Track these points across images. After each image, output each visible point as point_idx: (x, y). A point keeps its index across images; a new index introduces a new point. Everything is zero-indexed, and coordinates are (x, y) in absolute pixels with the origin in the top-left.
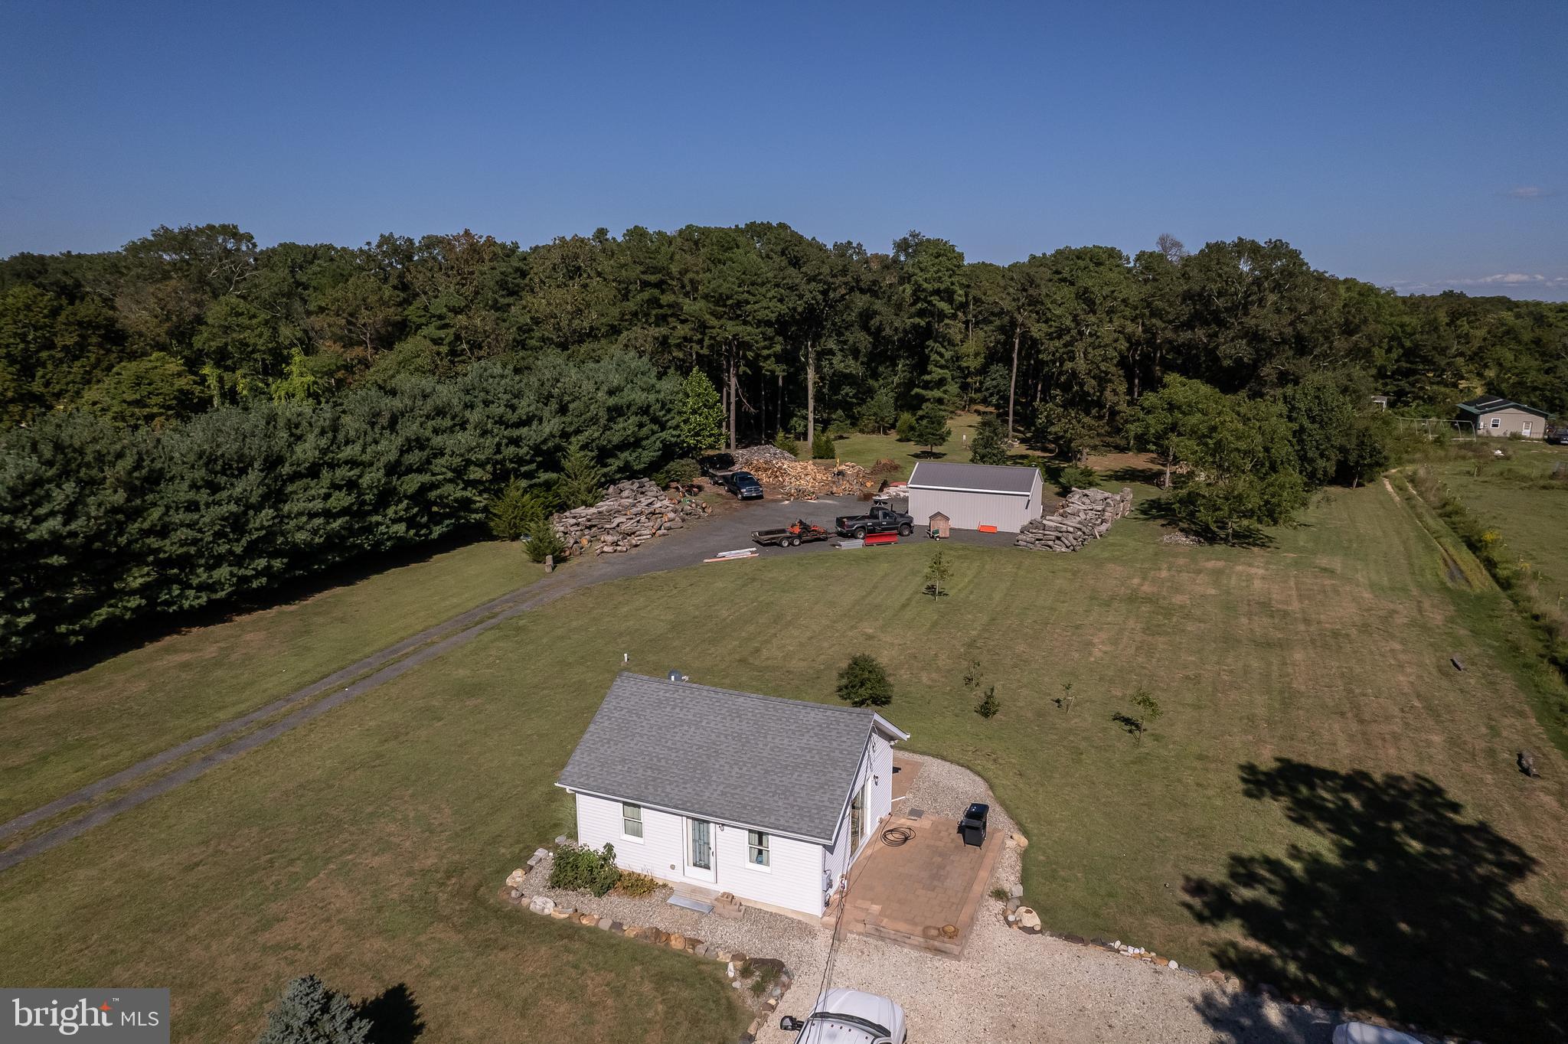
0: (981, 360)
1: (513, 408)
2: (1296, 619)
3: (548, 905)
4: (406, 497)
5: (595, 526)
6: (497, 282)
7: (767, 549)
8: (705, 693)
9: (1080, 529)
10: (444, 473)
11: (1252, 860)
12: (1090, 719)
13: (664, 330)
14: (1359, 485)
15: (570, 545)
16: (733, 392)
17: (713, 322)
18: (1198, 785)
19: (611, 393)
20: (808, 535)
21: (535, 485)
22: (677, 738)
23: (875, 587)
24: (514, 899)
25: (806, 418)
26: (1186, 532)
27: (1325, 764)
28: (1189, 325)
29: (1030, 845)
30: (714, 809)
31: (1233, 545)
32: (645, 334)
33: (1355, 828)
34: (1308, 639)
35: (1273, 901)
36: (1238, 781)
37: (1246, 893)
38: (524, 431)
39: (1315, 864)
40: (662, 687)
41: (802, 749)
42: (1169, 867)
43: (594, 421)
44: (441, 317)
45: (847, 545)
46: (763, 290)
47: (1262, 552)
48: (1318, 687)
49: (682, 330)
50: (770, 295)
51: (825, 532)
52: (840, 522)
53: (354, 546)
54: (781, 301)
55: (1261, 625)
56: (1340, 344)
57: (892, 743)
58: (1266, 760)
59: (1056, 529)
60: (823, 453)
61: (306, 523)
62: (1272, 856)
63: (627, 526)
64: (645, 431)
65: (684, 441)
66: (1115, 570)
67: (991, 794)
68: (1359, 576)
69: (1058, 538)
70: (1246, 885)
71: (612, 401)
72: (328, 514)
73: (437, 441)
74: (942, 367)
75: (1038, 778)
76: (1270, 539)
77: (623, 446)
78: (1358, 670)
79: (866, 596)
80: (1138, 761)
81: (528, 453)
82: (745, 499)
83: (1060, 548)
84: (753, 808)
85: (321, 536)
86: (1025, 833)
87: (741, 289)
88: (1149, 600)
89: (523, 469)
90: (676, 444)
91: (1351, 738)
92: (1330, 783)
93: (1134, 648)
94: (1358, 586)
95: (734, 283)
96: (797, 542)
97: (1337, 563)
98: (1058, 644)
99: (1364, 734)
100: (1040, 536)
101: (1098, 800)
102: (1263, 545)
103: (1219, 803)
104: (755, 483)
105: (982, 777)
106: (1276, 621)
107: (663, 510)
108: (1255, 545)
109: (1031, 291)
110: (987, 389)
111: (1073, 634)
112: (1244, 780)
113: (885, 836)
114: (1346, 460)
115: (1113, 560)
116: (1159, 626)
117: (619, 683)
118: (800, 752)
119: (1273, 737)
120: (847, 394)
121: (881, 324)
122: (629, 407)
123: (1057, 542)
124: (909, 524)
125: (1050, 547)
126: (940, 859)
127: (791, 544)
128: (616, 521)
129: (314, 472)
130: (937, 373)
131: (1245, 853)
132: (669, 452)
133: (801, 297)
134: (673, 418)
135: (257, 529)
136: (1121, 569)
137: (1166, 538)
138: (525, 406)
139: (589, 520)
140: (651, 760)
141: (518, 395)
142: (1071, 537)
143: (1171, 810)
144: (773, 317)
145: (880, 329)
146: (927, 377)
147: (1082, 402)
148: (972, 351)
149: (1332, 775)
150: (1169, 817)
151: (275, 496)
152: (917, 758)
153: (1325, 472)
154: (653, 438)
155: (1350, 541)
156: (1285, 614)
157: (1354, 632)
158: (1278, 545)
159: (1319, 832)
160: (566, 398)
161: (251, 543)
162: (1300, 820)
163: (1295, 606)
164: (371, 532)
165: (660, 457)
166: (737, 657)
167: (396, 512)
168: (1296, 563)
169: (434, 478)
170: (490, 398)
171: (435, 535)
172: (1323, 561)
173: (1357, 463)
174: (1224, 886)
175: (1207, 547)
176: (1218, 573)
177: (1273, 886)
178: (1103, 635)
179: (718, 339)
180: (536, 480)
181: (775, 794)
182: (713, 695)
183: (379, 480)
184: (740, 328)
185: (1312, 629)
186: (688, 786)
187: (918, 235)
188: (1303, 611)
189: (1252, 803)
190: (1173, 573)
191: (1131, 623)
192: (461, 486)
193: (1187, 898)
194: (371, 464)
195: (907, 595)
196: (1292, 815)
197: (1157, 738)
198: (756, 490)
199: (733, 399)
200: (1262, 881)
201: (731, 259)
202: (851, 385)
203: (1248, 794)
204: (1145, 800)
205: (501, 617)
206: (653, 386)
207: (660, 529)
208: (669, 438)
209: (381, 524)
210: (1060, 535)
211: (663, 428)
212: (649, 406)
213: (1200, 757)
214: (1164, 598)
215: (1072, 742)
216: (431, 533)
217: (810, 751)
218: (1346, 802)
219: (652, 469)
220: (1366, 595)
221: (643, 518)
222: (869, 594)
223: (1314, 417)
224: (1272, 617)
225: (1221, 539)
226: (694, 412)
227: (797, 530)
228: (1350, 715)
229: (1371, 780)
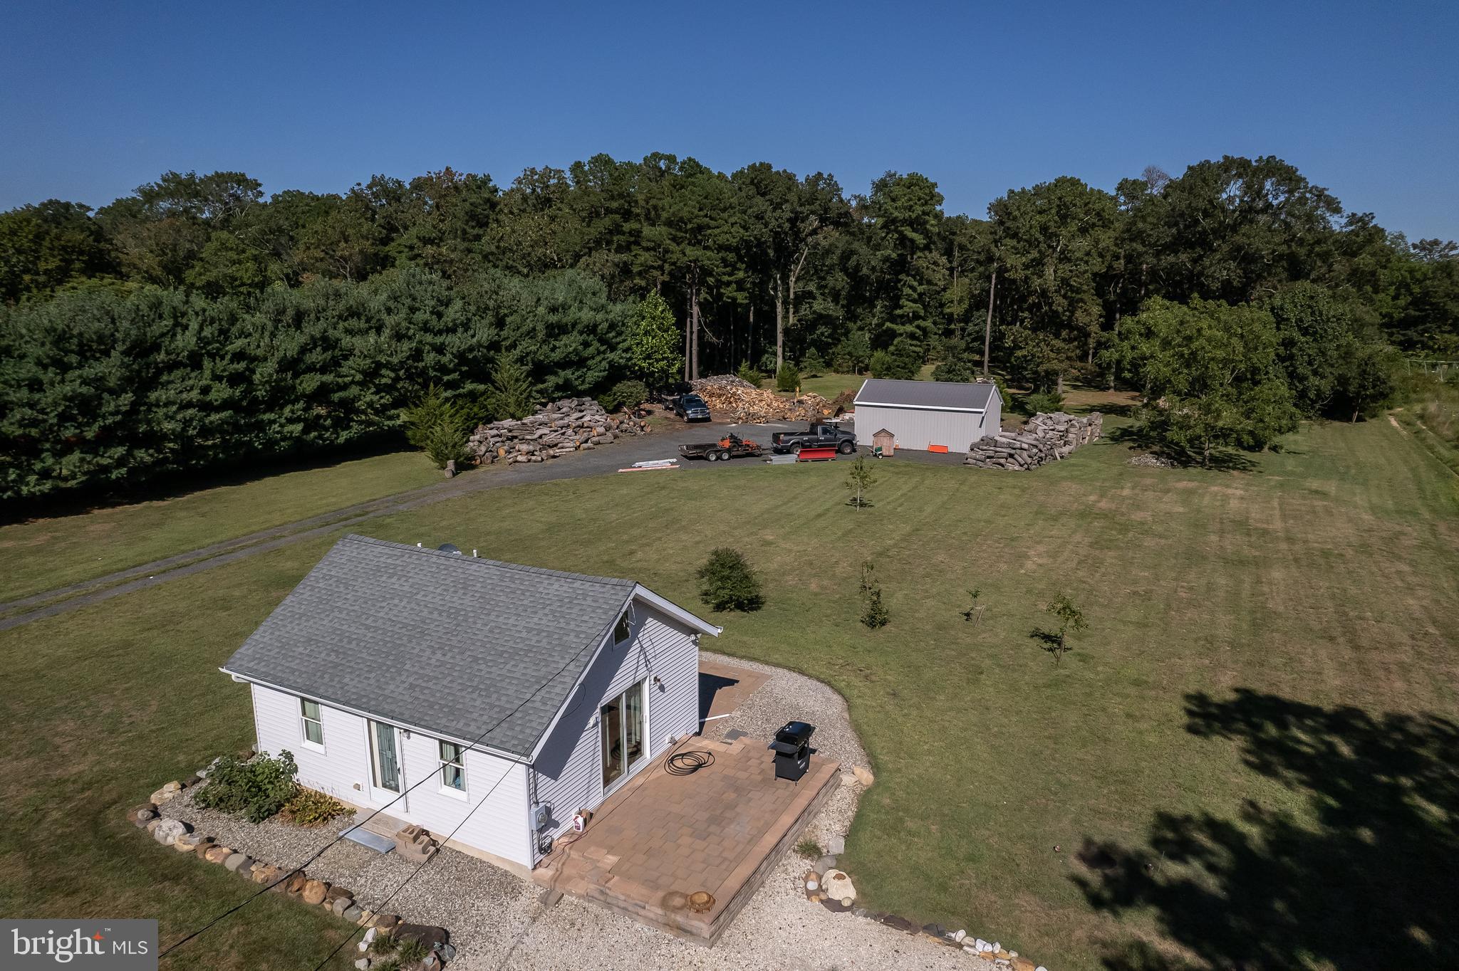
0: (965, 305)
1: (440, 315)
2: (1277, 538)
3: (175, 831)
4: (304, 395)
5: (516, 437)
6: (467, 213)
7: (692, 463)
8: (434, 559)
9: (1036, 447)
10: (354, 376)
11: (1188, 819)
12: (1002, 635)
13: (624, 257)
14: (1360, 419)
15: (482, 453)
16: (695, 320)
17: (673, 246)
18: (1129, 716)
19: (553, 310)
20: (740, 451)
21: (460, 395)
22: (381, 614)
23: (794, 498)
24: (141, 821)
25: (775, 354)
26: (1158, 455)
27: (1307, 699)
28: (1172, 248)
29: (877, 784)
30: (393, 707)
31: (1210, 469)
32: (606, 259)
33: (1343, 782)
34: (1291, 557)
35: (1211, 883)
36: (1182, 713)
37: (1174, 870)
38: (448, 339)
39: (1281, 830)
40: (387, 551)
41: (529, 630)
42: (1065, 823)
43: (532, 333)
44: (411, 248)
45: (777, 460)
46: (725, 215)
47: (1242, 475)
48: (1300, 608)
49: (645, 257)
50: (732, 220)
51: (758, 447)
52: (776, 437)
53: (240, 444)
54: (745, 228)
55: (1232, 543)
56: (1341, 267)
57: (693, 637)
58: (1222, 689)
59: (1009, 446)
60: (788, 386)
61: (175, 413)
62: (1219, 816)
63: (552, 438)
64: (591, 350)
65: (635, 365)
66: (1073, 488)
67: (846, 715)
68: (1357, 499)
69: (1011, 456)
70: (1173, 857)
71: (553, 318)
72: (207, 407)
73: (346, 341)
74: (914, 301)
75: (915, 700)
76: (1253, 464)
77: (565, 364)
78: (1353, 591)
79: (782, 505)
80: (1056, 684)
81: (451, 361)
82: (691, 421)
83: (1012, 466)
84: (442, 707)
85: (194, 429)
86: (875, 767)
87: (701, 213)
88: (1104, 515)
89: (446, 378)
90: (626, 367)
91: (1343, 667)
92: (1309, 722)
93: (1075, 562)
94: (1355, 507)
95: (694, 207)
96: (726, 456)
97: (1332, 487)
98: (985, 555)
99: (1360, 662)
100: (990, 453)
101: (988, 729)
102: (1245, 469)
103: (1152, 739)
104: (703, 405)
105: (843, 696)
106: (1253, 539)
107: (592, 424)
108: (1234, 469)
109: (1008, 224)
110: (969, 335)
111: (1006, 546)
112: (1190, 713)
113: (672, 760)
114: (1346, 390)
115: (1072, 478)
116: (1111, 541)
117: (340, 547)
118: (524, 635)
119: (1236, 662)
120: (822, 334)
121: (858, 265)
122: (574, 325)
123: (1010, 460)
124: (851, 442)
125: (1003, 466)
126: (733, 796)
127: (719, 458)
128: (539, 432)
129: (195, 361)
130: (909, 307)
131: (1178, 810)
132: (616, 374)
133: (766, 225)
134: (624, 341)
135: (112, 414)
136: (1078, 487)
137: (1134, 460)
138: (453, 313)
139: (510, 431)
140: (341, 641)
141: (447, 303)
142: (1025, 454)
143: (1084, 746)
144: (734, 242)
145: (858, 268)
146: (899, 312)
147: (1050, 323)
148: (956, 298)
149: (1315, 712)
150: (1080, 755)
151: (142, 382)
152: (767, 670)
153: (1319, 390)
154: (598, 358)
155: (1348, 467)
156: (1265, 532)
157: (1350, 553)
158: (1261, 469)
159: (1288, 785)
160: (504, 311)
161: (104, 429)
162: (1265, 769)
163: (1278, 525)
164: (264, 431)
165: (605, 378)
166: (606, 558)
167: (292, 412)
168: (1281, 485)
169: (340, 380)
170: (417, 305)
171: (341, 440)
172: (1315, 484)
173: (1358, 393)
174: (1141, 855)
175: (1180, 470)
176: (1190, 492)
177: (1214, 860)
178: (1041, 548)
179: (679, 264)
180: (461, 391)
181: (476, 688)
182: (442, 560)
183: (271, 375)
184: (699, 253)
185: (1296, 547)
186: (373, 675)
187: (895, 175)
188: (1287, 531)
189: (1197, 741)
190: (1137, 491)
191: (1078, 537)
192: (373, 390)
193: (1082, 870)
194: (265, 359)
195: (828, 505)
196: (1251, 758)
197: (1084, 658)
198: (702, 412)
199: (695, 328)
200: (1199, 852)
201: (693, 184)
202: (825, 324)
203: (1192, 729)
204: (1052, 731)
205: (371, 515)
206: (603, 306)
207: (586, 442)
208: (617, 359)
209: (274, 422)
210: (1013, 452)
211: (613, 348)
212: (596, 326)
213: (1137, 683)
214: (1123, 514)
215: (973, 659)
216: (337, 438)
217: (539, 632)
218: (1330, 746)
219: (598, 390)
220: (1366, 517)
221: (570, 431)
222: (785, 504)
223: (1306, 329)
224: (1249, 535)
225: (1198, 463)
226: (646, 333)
227: (727, 444)
228: (1341, 640)
229: (1368, 721)
